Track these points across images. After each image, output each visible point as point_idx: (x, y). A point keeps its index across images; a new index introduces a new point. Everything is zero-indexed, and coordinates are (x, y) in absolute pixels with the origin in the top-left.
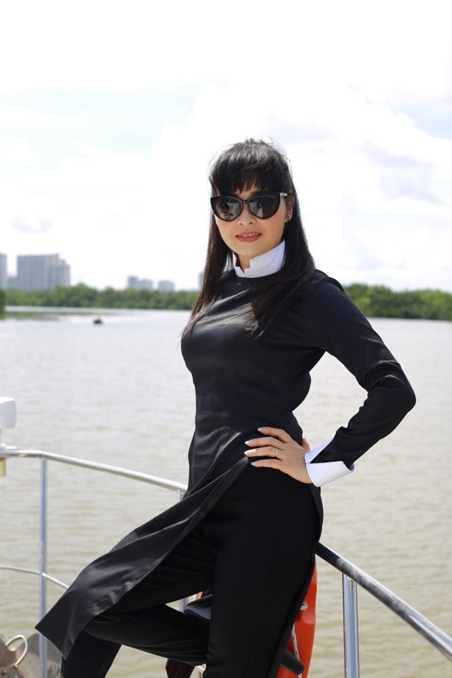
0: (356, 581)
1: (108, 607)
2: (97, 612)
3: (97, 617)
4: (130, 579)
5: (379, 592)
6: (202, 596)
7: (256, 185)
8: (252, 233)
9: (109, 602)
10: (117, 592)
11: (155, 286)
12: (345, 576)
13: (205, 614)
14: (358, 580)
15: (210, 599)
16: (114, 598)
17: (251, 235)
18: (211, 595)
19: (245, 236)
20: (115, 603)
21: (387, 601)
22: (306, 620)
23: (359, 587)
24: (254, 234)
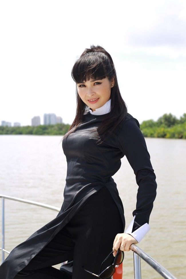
0: (140, 256)
1: (24, 267)
2: (19, 270)
3: (19, 273)
4: (34, 254)
5: (151, 262)
6: (68, 262)
7: (92, 78)
8: (94, 99)
9: (24, 265)
10: (28, 260)
11: (12, 125)
12: (135, 253)
13: (70, 270)
14: (141, 256)
15: (72, 263)
16: (27, 262)
17: (94, 100)
18: (73, 261)
19: (91, 100)
20: (27, 265)
21: (155, 267)
22: (118, 272)
23: (141, 259)
24: (95, 99)
